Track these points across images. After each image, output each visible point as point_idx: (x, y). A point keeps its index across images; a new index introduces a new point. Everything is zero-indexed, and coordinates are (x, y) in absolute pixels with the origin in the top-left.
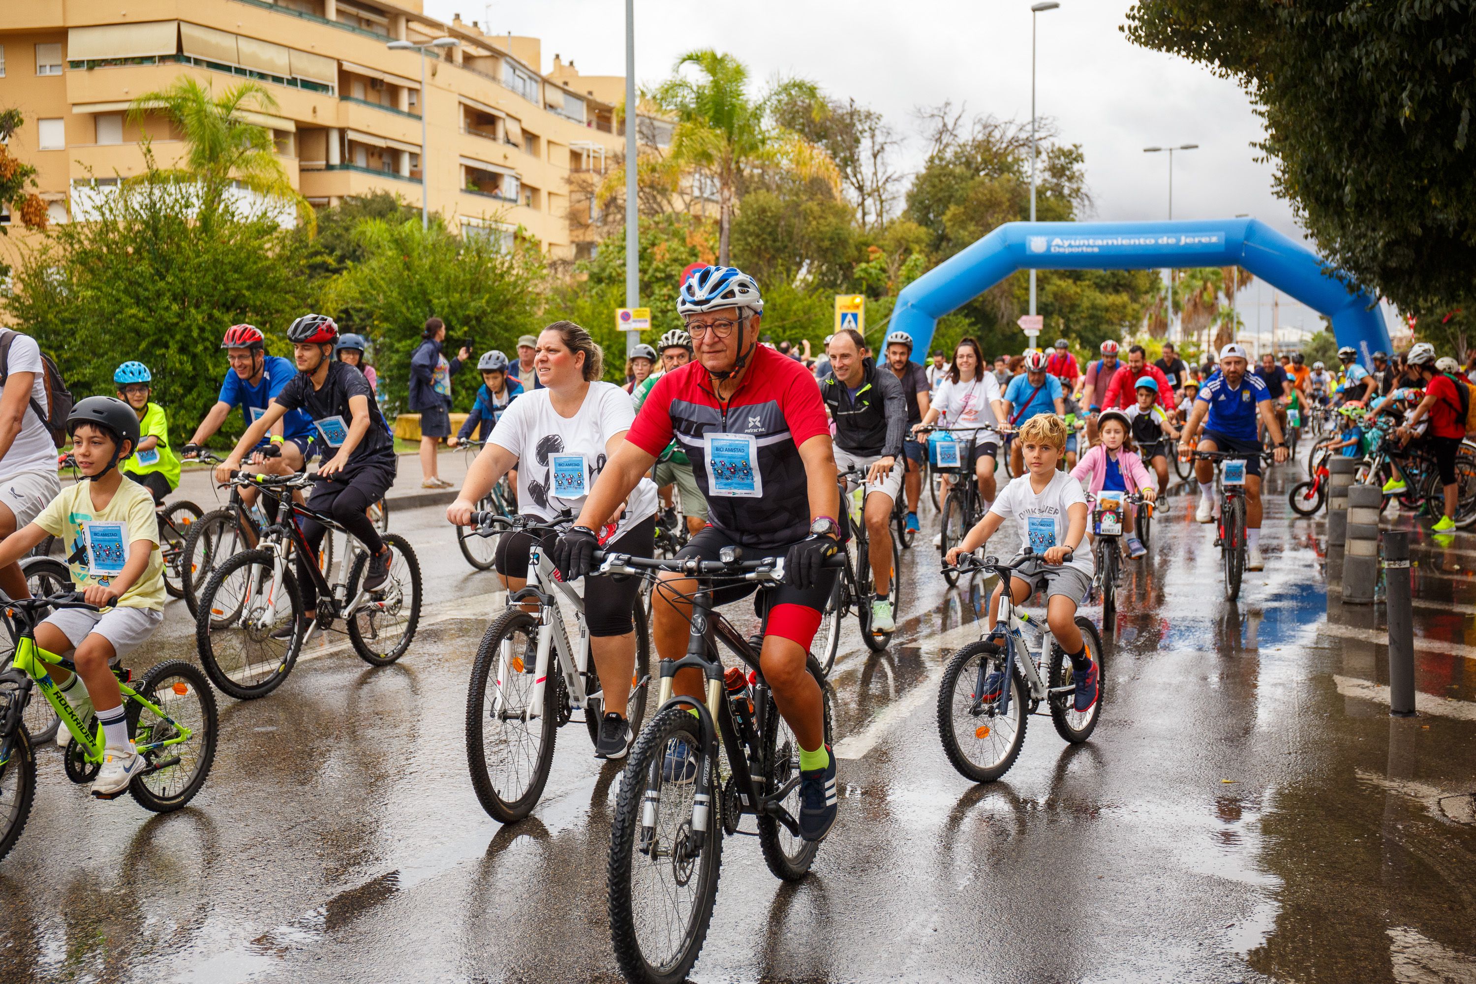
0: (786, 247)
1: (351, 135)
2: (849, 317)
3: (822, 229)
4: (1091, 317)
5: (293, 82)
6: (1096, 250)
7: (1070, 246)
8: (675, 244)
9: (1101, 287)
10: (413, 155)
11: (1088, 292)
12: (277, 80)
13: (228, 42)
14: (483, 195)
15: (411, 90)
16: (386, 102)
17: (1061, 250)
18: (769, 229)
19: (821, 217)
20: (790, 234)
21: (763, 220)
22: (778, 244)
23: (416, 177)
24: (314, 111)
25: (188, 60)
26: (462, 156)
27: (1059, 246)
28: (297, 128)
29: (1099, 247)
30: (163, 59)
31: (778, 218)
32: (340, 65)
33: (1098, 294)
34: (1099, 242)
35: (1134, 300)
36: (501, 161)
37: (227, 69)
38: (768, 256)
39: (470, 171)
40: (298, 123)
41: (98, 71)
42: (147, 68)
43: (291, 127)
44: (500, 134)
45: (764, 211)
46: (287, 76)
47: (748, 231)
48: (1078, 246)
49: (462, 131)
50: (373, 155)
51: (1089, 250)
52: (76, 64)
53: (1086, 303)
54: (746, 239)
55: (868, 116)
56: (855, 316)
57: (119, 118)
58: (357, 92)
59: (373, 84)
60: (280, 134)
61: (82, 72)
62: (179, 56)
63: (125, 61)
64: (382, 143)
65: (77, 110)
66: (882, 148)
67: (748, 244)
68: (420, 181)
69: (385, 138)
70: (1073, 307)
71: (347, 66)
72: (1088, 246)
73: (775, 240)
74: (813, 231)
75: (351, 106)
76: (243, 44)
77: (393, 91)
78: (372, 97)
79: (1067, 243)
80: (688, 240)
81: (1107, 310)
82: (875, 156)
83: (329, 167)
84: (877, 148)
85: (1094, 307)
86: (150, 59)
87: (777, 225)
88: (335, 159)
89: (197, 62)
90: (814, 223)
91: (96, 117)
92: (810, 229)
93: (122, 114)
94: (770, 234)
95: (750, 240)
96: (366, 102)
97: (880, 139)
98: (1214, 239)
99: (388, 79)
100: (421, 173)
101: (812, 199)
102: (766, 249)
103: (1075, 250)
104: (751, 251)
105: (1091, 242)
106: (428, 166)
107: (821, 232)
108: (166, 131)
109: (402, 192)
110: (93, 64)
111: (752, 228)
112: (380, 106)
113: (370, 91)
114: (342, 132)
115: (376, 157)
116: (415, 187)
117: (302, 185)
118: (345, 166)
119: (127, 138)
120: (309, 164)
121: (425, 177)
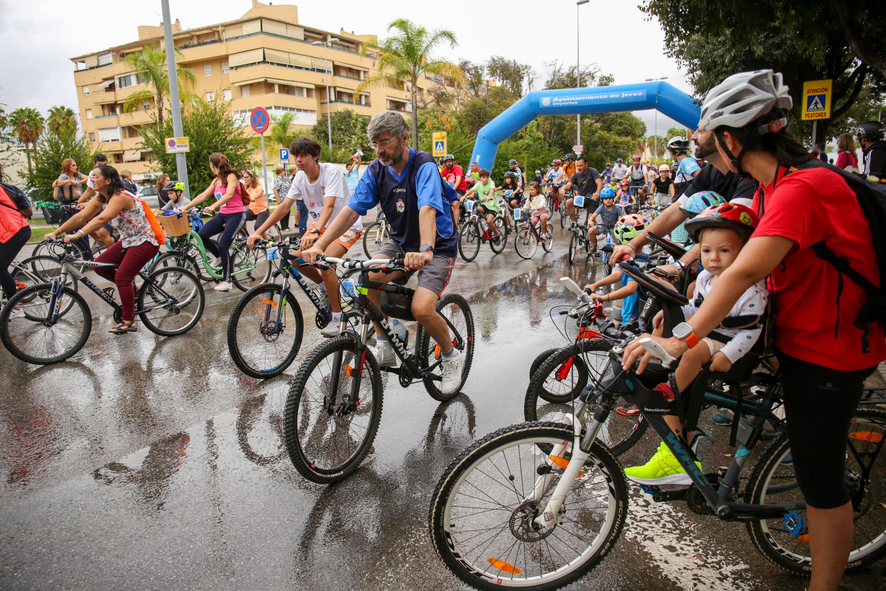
1: (338, 89)
2: (440, 144)
4: (615, 147)
5: (313, 70)
6: (576, 103)
7: (563, 101)
9: (619, 135)
10: (366, 96)
11: (613, 136)
12: (307, 69)
13: (285, 55)
15: (365, 72)
16: (356, 76)
17: (558, 104)
18: (477, 113)
23: (368, 104)
24: (323, 80)
25: (268, 63)
26: (387, 96)
27: (557, 102)
28: (316, 87)
29: (577, 101)
30: (259, 63)
31: (481, 108)
32: (333, 63)
33: (617, 137)
34: (578, 99)
35: (634, 139)
36: (405, 98)
37: (285, 65)
39: (391, 102)
40: (316, 85)
41: (239, 70)
42: (254, 67)
43: (313, 87)
44: (405, 88)
45: (476, 106)
46: (311, 68)
47: (468, 115)
48: (567, 101)
49: (387, 87)
50: (350, 97)
51: (573, 103)
52: (232, 68)
53: (612, 141)
55: (526, 67)
56: (442, 143)
57: (248, 88)
58: (343, 73)
59: (350, 70)
60: (309, 90)
61: (235, 71)
62: (264, 61)
63: (247, 65)
64: (352, 92)
65: (234, 85)
66: (533, 80)
68: (370, 106)
69: (353, 90)
70: (607, 142)
71: (336, 63)
72: (572, 101)
75: (337, 78)
76: (291, 56)
77: (358, 72)
78: (350, 75)
79: (561, 100)
80: (440, 119)
81: (621, 143)
82: (530, 84)
83: (331, 102)
84: (531, 80)
85: (615, 142)
86: (254, 63)
87: (480, 111)
88: (333, 99)
89: (272, 63)
91: (241, 87)
93: (251, 85)
95: (469, 118)
96: (347, 77)
97: (531, 76)
98: (640, 94)
99: (354, 68)
101: (495, 100)
103: (565, 104)
105: (573, 99)
106: (372, 100)
108: (264, 90)
109: (353, 109)
110: (237, 67)
112: (354, 79)
113: (348, 73)
114: (335, 88)
116: (367, 108)
117: (321, 109)
118: (336, 101)
119: (251, 94)
120: (323, 101)
121: (372, 104)
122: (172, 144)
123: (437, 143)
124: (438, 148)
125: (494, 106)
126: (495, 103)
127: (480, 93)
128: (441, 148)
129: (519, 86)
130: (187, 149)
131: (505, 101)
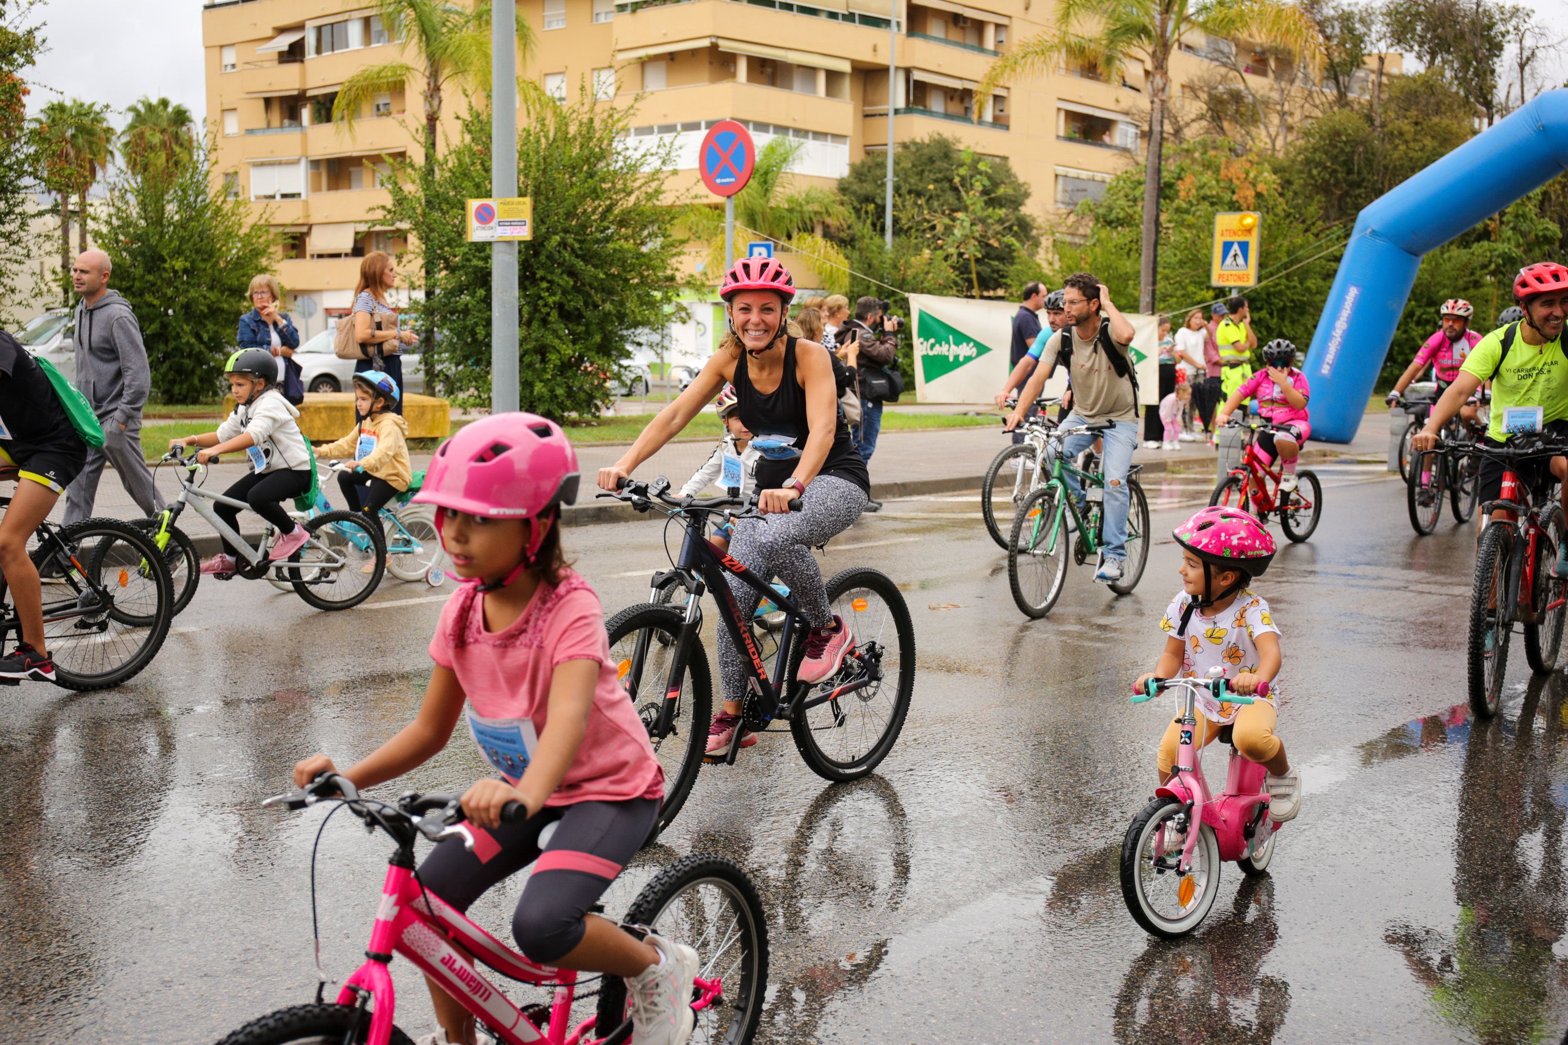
0: (1363, 180)
1: (917, 76)
2: (1236, 247)
3: (1412, 154)
5: (850, 17)
8: (1207, 177)
10: (997, 98)
12: (833, 15)
14: (1086, 143)
15: (998, 26)
16: (971, 40)
18: (1342, 158)
19: (1415, 140)
20: (1369, 162)
21: (1336, 146)
22: (1354, 177)
23: (1001, 122)
24: (875, 49)
26: (1060, 99)
28: (853, 68)
31: (1354, 143)
36: (1114, 106)
38: (1338, 192)
39: (1071, 116)
40: (854, 63)
41: (641, 13)
43: (846, 67)
45: (1338, 134)
46: (842, 11)
47: (1314, 160)
49: (1063, 72)
50: (952, 99)
52: (621, 7)
54: (1310, 171)
55: (1515, 11)
56: (1244, 246)
57: (662, 65)
58: (936, 29)
59: (956, 20)
60: (833, 76)
61: (626, 15)
63: (664, 1)
64: (958, 85)
65: (622, 56)
66: (1533, 54)
67: (1313, 177)
68: (1007, 127)
69: (961, 79)
73: (1349, 172)
74: (1401, 158)
75: (918, 43)
77: (979, 26)
78: (955, 35)
80: (1223, 171)
82: (1522, 67)
83: (893, 112)
84: (1527, 53)
87: (1353, 152)
88: (900, 103)
90: (1402, 147)
91: (643, 63)
92: (1396, 155)
93: (672, 57)
94: (1345, 163)
95: (1315, 172)
96: (946, 41)
97: (1529, 42)
99: (968, 13)
100: (1008, 117)
101: (1405, 117)
102: (1337, 183)
104: (1315, 186)
106: (1015, 109)
107: (1411, 159)
108: (705, 71)
109: (958, 135)
110: (637, 6)
111: (1317, 156)
112: (965, 46)
113: (951, 26)
114: (908, 71)
115: (957, 101)
116: (998, 134)
117: (865, 132)
118: (909, 110)
119: (668, 85)
120: (869, 109)
121: (1013, 123)
122: (485, 215)
123: (1227, 246)
124: (1229, 260)
125: (1401, 134)
126: (1405, 126)
127: (1351, 96)
128: (1240, 260)
129: (1486, 73)
130: (525, 233)
131: (1436, 119)
